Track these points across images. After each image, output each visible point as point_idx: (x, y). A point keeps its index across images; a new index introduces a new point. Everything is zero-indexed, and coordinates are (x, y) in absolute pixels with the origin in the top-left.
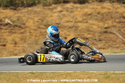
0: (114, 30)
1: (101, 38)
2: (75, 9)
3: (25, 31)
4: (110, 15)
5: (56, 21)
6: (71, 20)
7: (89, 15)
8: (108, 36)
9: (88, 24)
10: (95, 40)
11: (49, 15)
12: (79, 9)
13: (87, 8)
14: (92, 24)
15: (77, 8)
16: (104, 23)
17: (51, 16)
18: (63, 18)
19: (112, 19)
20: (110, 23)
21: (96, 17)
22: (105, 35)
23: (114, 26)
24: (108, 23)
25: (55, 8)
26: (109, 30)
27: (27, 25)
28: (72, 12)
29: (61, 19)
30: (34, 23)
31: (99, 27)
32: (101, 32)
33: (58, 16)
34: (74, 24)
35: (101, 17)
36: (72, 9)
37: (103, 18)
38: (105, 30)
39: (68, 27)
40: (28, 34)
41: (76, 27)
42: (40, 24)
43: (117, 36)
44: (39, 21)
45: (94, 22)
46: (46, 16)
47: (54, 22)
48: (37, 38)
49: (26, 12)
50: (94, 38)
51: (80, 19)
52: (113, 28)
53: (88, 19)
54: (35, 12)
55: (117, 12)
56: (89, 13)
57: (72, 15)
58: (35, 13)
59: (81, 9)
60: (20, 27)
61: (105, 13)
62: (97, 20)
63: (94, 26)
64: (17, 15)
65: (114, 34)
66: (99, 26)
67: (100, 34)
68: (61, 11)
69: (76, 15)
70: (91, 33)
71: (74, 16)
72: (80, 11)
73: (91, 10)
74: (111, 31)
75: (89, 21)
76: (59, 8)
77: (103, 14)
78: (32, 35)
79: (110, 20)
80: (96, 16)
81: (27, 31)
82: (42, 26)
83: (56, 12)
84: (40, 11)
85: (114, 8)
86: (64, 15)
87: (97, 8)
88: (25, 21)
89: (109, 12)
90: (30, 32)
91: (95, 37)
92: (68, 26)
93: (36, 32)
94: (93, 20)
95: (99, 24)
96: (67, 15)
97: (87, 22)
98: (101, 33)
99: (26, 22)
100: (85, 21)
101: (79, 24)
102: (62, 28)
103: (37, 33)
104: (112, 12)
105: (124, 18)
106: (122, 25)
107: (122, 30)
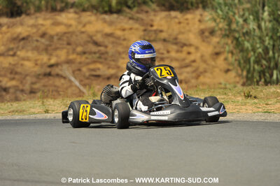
0: (66, 71)
1: (36, 86)
4: (67, 37)
7: (23, 39)
8: (51, 82)
9: (15, 58)
10: (22, 91)
12: (4, 29)
13: (22, 24)
14: (23, 59)
16: (51, 55)
19: (69, 47)
20: (62, 55)
21: (35, 43)
22: (45, 81)
23: (69, 62)
24: (57, 56)
26: (56, 70)
31: (36, 64)
32: (39, 75)
35: (47, 43)
37: (50, 45)
38: (48, 70)
43: (70, 81)
45: (30, 54)
50: (21, 87)
52: (65, 66)
53: (18, 48)
55: (83, 32)
56: (25, 34)
59: (9, 27)
61: (57, 35)
62: (36, 49)
63: (27, 64)
65: (65, 78)
66: (39, 62)
67: (34, 80)
70: (17, 77)
72: (5, 33)
73: (29, 29)
74: (60, 73)
75: (19, 53)
77: (52, 37)
79: (63, 48)
80: (37, 41)
85: (80, 23)
87: (42, 25)
89: (66, 33)
91: (24, 86)
94: (27, 51)
95: (38, 57)
97: (14, 55)
98: (38, 76)
100: (11, 53)
104: (72, 33)
105: (96, 44)
106: (87, 58)
107: (84, 69)
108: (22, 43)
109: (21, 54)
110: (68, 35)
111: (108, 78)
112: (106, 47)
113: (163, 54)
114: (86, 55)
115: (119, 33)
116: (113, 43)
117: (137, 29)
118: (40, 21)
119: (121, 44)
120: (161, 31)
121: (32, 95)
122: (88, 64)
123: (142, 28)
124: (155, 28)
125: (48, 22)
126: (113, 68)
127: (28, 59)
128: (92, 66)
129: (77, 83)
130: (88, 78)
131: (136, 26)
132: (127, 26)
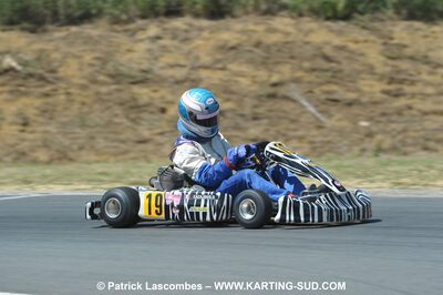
0: (294, 91)
1: (260, 110)
2: (194, 34)
3: (55, 90)
4: (289, 49)
5: (141, 64)
6: (182, 62)
7: (233, 48)
8: (277, 106)
9: (226, 73)
10: (242, 116)
11: (126, 48)
12: (206, 34)
13: (227, 29)
14: (237, 74)
15: (201, 29)
16: (271, 71)
17: (129, 51)
18: (162, 56)
19: (293, 61)
20: (286, 71)
21: (249, 56)
22: (270, 104)
23: (297, 81)
24: (278, 72)
25: (143, 29)
26: (281, 91)
27: (62, 72)
28: (186, 40)
29: (156, 59)
30: (80, 69)
31: (255, 82)
32: (261, 96)
33: (149, 50)
34: (189, 74)
35: (264, 55)
36: (186, 31)
37: (269, 58)
38: (272, 90)
39: (172, 80)
40: (63, 97)
41: (193, 81)
42: (98, 72)
43: (302, 106)
44: (94, 62)
45: (244, 68)
46: (117, 51)
47: (134, 66)
48: (86, 109)
49: (64, 38)
50: (240, 112)
51: (206, 59)
52: (293, 86)
53: (227, 59)
54: (88, 40)
55: (307, 43)
56: (233, 42)
57: (186, 48)
58: (85, 43)
59: (212, 32)
60: (42, 78)
61: (275, 44)
62: (251, 62)
63: (244, 81)
64: (37, 46)
65: (294, 101)
66: (257, 79)
67: (255, 102)
68: (158, 38)
69: (196, 48)
70: (234, 97)
71: (190, 53)
72: (208, 39)
73: (238, 36)
74: (289, 94)
75: (230, 66)
76: (153, 29)
77: (268, 48)
78: (72, 101)
79: (287, 63)
80: (250, 51)
81: (62, 91)
82: (102, 78)
83: (142, 40)
84: (100, 36)
85: (300, 30)
86: (164, 49)
87: (254, 31)
88: (56, 64)
89: (287, 43)
90: (68, 94)
91: (243, 110)
92: (172, 77)
93: (85, 93)
94: (240, 64)
95: (256, 73)
96: (173, 49)
97: (223, 69)
98: (259, 97)
99: (61, 66)
100: (220, 66)
101: (204, 74)
102: (156, 82)
103: (87, 96)
104: (293, 42)
105: (327, 59)
106: (318, 77)
107: (317, 91)
108: (232, 53)
109: (234, 67)
110: (289, 46)
111: (350, 104)
112: (339, 63)
113: (411, 75)
114: (316, 73)
115: (352, 46)
116: (347, 58)
117: (374, 42)
118: (252, 27)
119: (357, 60)
120: (405, 46)
121: (256, 122)
122: (321, 84)
123: (381, 41)
124: (395, 41)
125: (261, 28)
126: (353, 92)
127: (242, 75)
128: (325, 88)
129: (312, 109)
130: (324, 103)
131: (372, 38)
132: (361, 38)
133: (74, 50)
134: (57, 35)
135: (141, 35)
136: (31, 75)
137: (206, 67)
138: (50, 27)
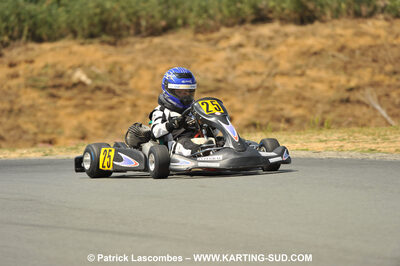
0: (370, 96)
1: (330, 117)
2: (279, 40)
3: (122, 102)
4: (374, 52)
5: (216, 73)
6: (260, 70)
7: (315, 53)
8: (349, 111)
9: (304, 79)
11: (203, 57)
12: (291, 40)
13: (314, 34)
15: (286, 35)
16: (350, 75)
17: (208, 60)
18: (241, 64)
19: (374, 65)
20: (365, 75)
21: (331, 61)
22: (342, 109)
23: (374, 85)
24: (359, 77)
25: (227, 38)
27: (132, 85)
28: (268, 46)
29: (234, 67)
30: (153, 80)
31: (331, 87)
32: (334, 101)
33: (228, 59)
34: (263, 81)
35: (347, 59)
36: (271, 38)
37: (350, 63)
38: (346, 95)
39: (245, 88)
40: (128, 109)
41: (267, 88)
43: (375, 109)
45: (323, 74)
46: (194, 61)
47: (209, 75)
49: (143, 50)
51: (285, 65)
52: (369, 91)
53: (307, 65)
54: (167, 51)
55: (394, 46)
56: (317, 48)
57: (267, 55)
58: (164, 54)
59: (297, 38)
60: (110, 91)
61: (360, 48)
62: (332, 67)
63: (319, 87)
64: (111, 60)
65: (368, 106)
66: (335, 84)
67: (327, 107)
68: (241, 46)
69: (278, 55)
70: (305, 103)
71: (270, 59)
73: (323, 41)
74: (362, 99)
75: (308, 72)
76: (237, 37)
77: (353, 51)
78: (137, 113)
79: (367, 67)
80: (334, 56)
81: (128, 103)
83: (224, 49)
84: (181, 47)
86: (244, 57)
87: (341, 35)
88: (127, 77)
89: (375, 46)
90: (135, 106)
92: (247, 85)
94: (320, 69)
96: (252, 57)
97: (302, 75)
98: (333, 103)
99: (131, 77)
100: (299, 72)
101: (279, 81)
106: (398, 80)
107: (394, 94)
108: (313, 59)
109: (312, 73)
110: (375, 49)
114: (397, 76)
118: (339, 31)
125: (349, 32)
127: (320, 80)
129: (384, 113)
130: (398, 107)
133: (149, 62)
134: (138, 46)
135: (223, 44)
136: (99, 88)
137: (283, 74)
138: (132, 39)
